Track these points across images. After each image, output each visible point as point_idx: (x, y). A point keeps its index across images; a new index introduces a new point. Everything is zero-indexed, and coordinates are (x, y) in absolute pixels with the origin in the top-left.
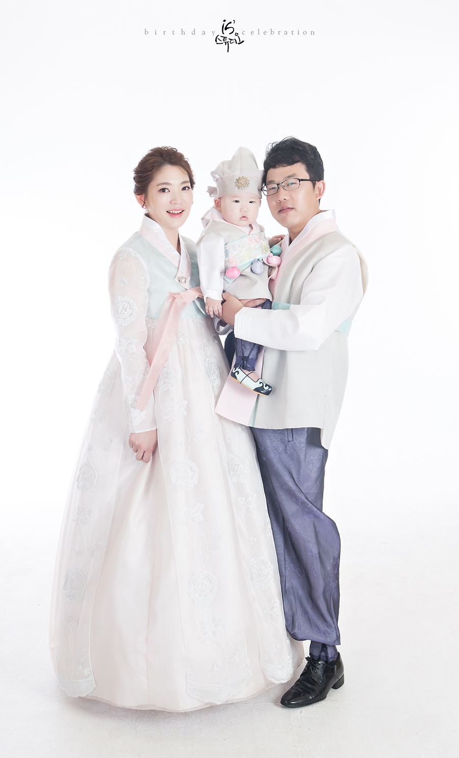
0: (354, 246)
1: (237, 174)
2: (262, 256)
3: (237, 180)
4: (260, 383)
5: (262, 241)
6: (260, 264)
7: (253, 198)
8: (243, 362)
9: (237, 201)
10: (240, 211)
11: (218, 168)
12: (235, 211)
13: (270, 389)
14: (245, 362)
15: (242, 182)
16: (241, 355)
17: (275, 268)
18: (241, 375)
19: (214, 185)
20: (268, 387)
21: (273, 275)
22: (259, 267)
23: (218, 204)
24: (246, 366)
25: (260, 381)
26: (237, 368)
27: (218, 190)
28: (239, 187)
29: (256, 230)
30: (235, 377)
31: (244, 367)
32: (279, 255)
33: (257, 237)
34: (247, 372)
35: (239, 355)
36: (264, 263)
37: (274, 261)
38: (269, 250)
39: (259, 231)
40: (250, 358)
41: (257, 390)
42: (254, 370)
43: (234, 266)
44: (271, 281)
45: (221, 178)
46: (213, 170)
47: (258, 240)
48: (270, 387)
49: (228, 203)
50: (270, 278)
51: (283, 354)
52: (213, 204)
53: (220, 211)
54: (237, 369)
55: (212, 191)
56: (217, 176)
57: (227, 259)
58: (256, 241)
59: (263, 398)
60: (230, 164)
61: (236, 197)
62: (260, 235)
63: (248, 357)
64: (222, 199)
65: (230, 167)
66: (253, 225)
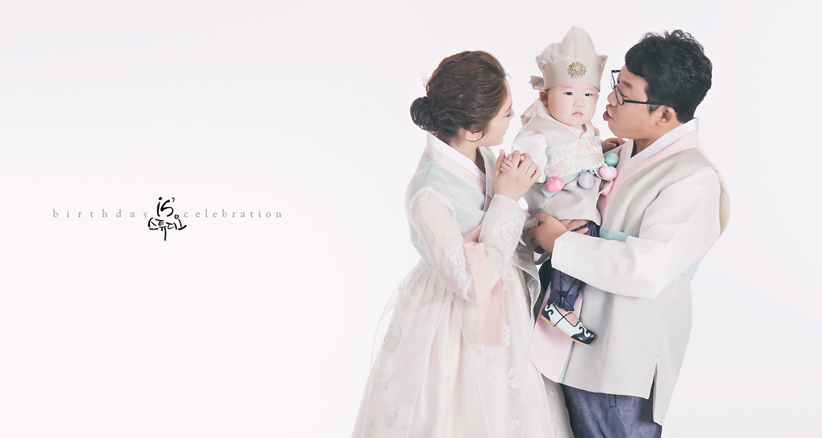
0: (716, 171)
1: (570, 59)
2: (593, 167)
3: (571, 67)
4: (580, 328)
5: (595, 148)
6: (589, 177)
7: (590, 89)
8: (561, 299)
9: (569, 94)
10: (574, 106)
11: (546, 52)
12: (566, 105)
13: (593, 336)
14: (563, 298)
15: (577, 68)
16: (559, 288)
17: (610, 182)
18: (556, 316)
19: (540, 74)
20: (589, 334)
21: (606, 190)
22: (587, 181)
23: (544, 97)
24: (564, 304)
25: (580, 324)
26: (551, 305)
27: (545, 80)
28: (572, 75)
29: (590, 132)
30: (549, 318)
31: (560, 305)
32: (615, 166)
33: (589, 141)
34: (564, 313)
35: (555, 288)
36: (595, 175)
37: (609, 173)
38: (603, 159)
39: (594, 134)
40: (570, 294)
41: (575, 337)
42: (573, 310)
43: (556, 176)
44: (602, 197)
45: (549, 64)
46: (539, 54)
47: (590, 146)
48: (592, 333)
49: (558, 95)
50: (600, 193)
51: (609, 297)
52: (538, 96)
53: (547, 106)
54: (552, 307)
55: (536, 82)
56: (544, 62)
57: (548, 166)
58: (588, 147)
59: (581, 347)
60: (562, 47)
61: (568, 87)
62: (593, 139)
63: (568, 292)
64: (550, 92)
65: (561, 51)
66: (587, 126)
